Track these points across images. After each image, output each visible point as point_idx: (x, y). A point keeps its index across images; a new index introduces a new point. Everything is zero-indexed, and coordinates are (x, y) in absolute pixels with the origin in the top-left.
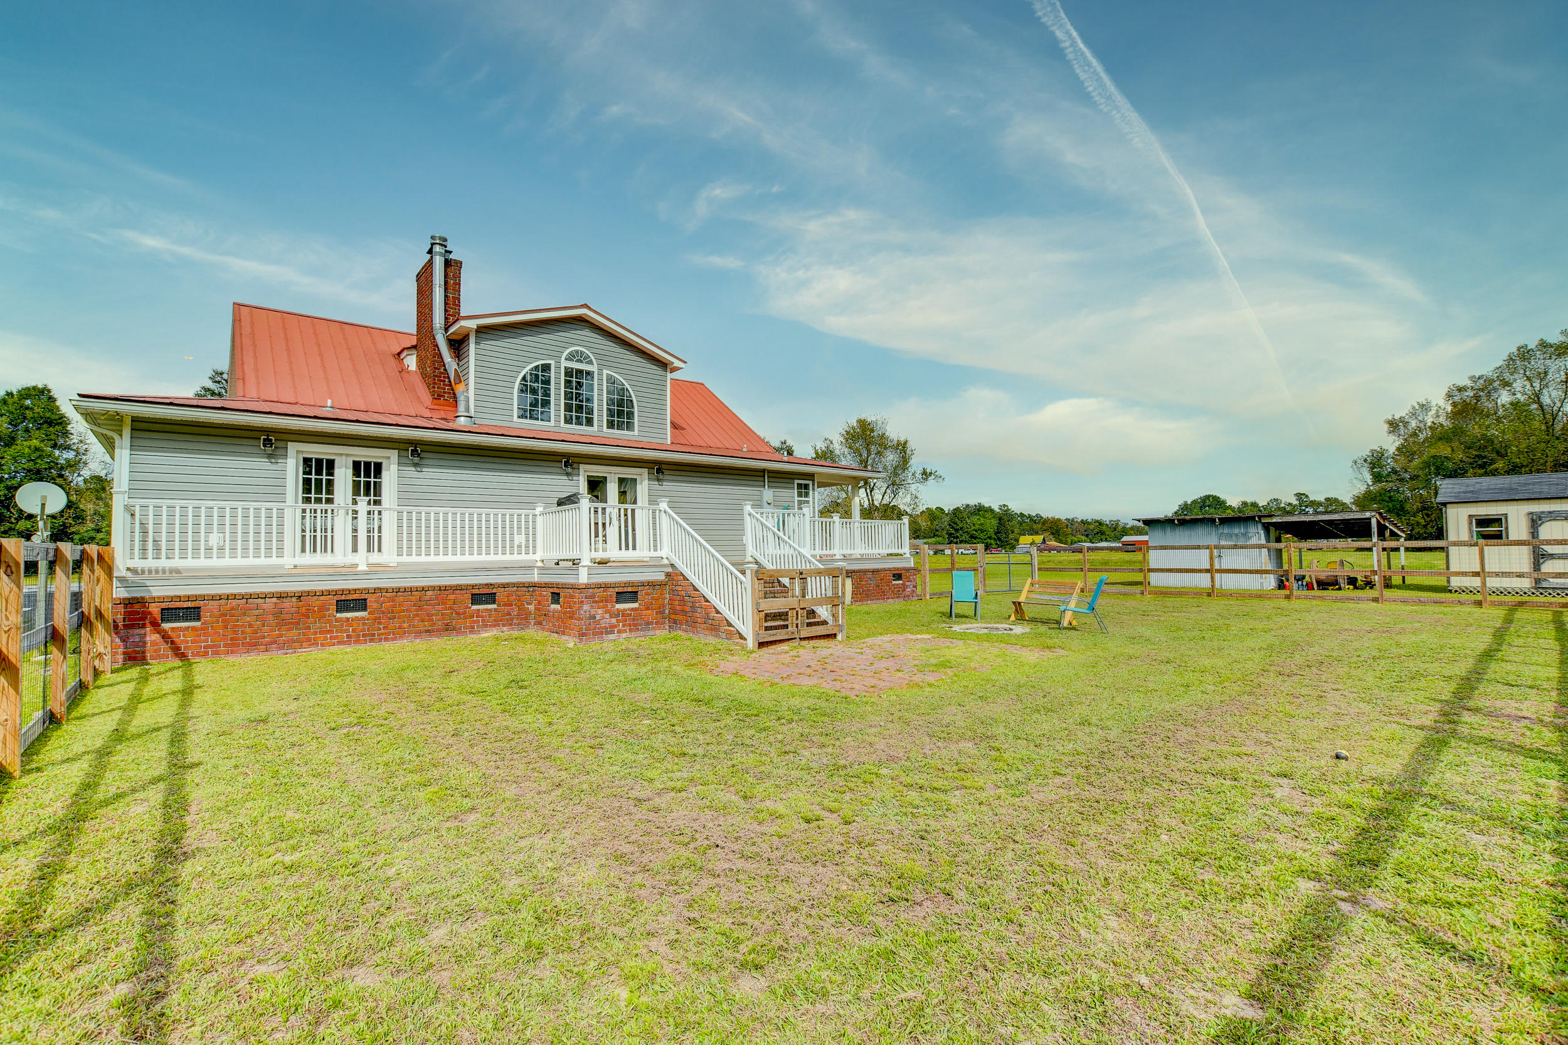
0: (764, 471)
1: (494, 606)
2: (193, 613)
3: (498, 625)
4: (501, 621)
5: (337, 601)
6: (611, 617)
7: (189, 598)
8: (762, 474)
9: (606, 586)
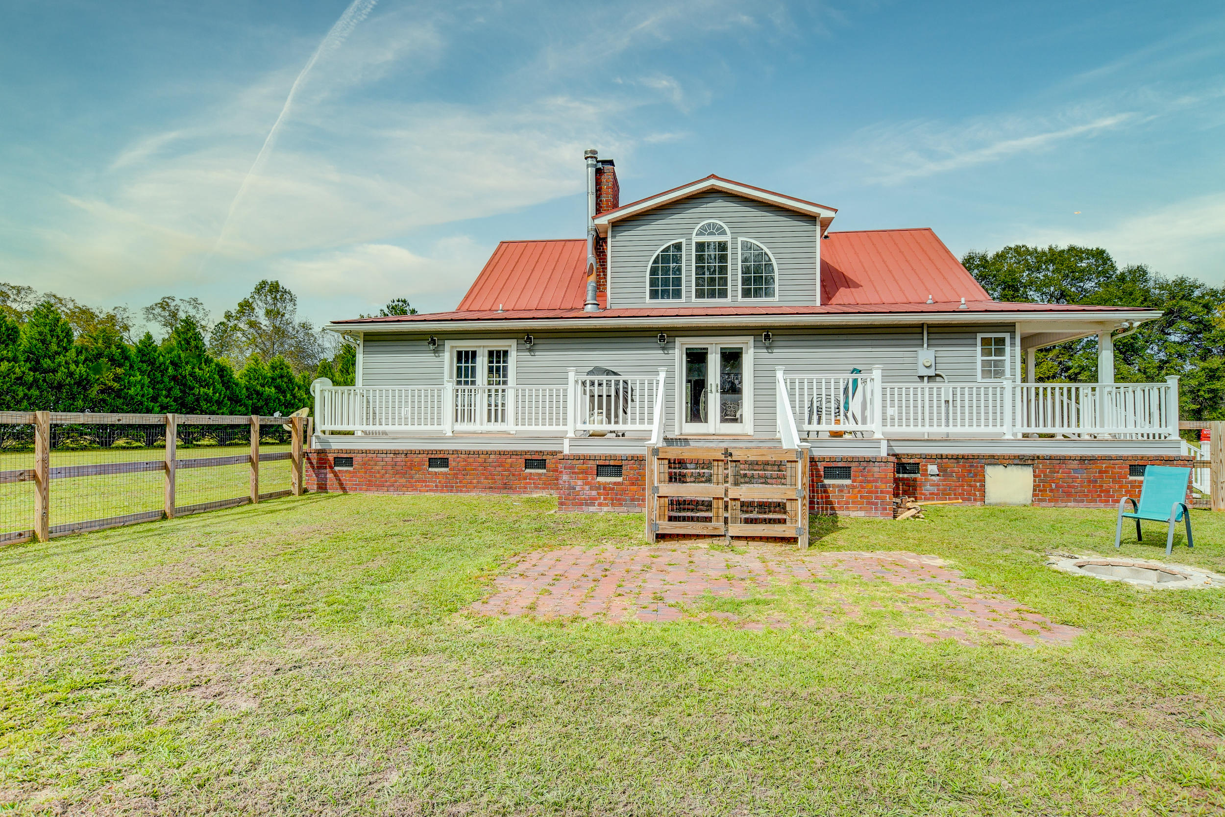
0: (921, 326)
1: (544, 471)
2: (349, 461)
3: (547, 488)
4: (550, 484)
5: (430, 459)
6: (591, 489)
7: (347, 452)
8: (919, 330)
9: (585, 459)
